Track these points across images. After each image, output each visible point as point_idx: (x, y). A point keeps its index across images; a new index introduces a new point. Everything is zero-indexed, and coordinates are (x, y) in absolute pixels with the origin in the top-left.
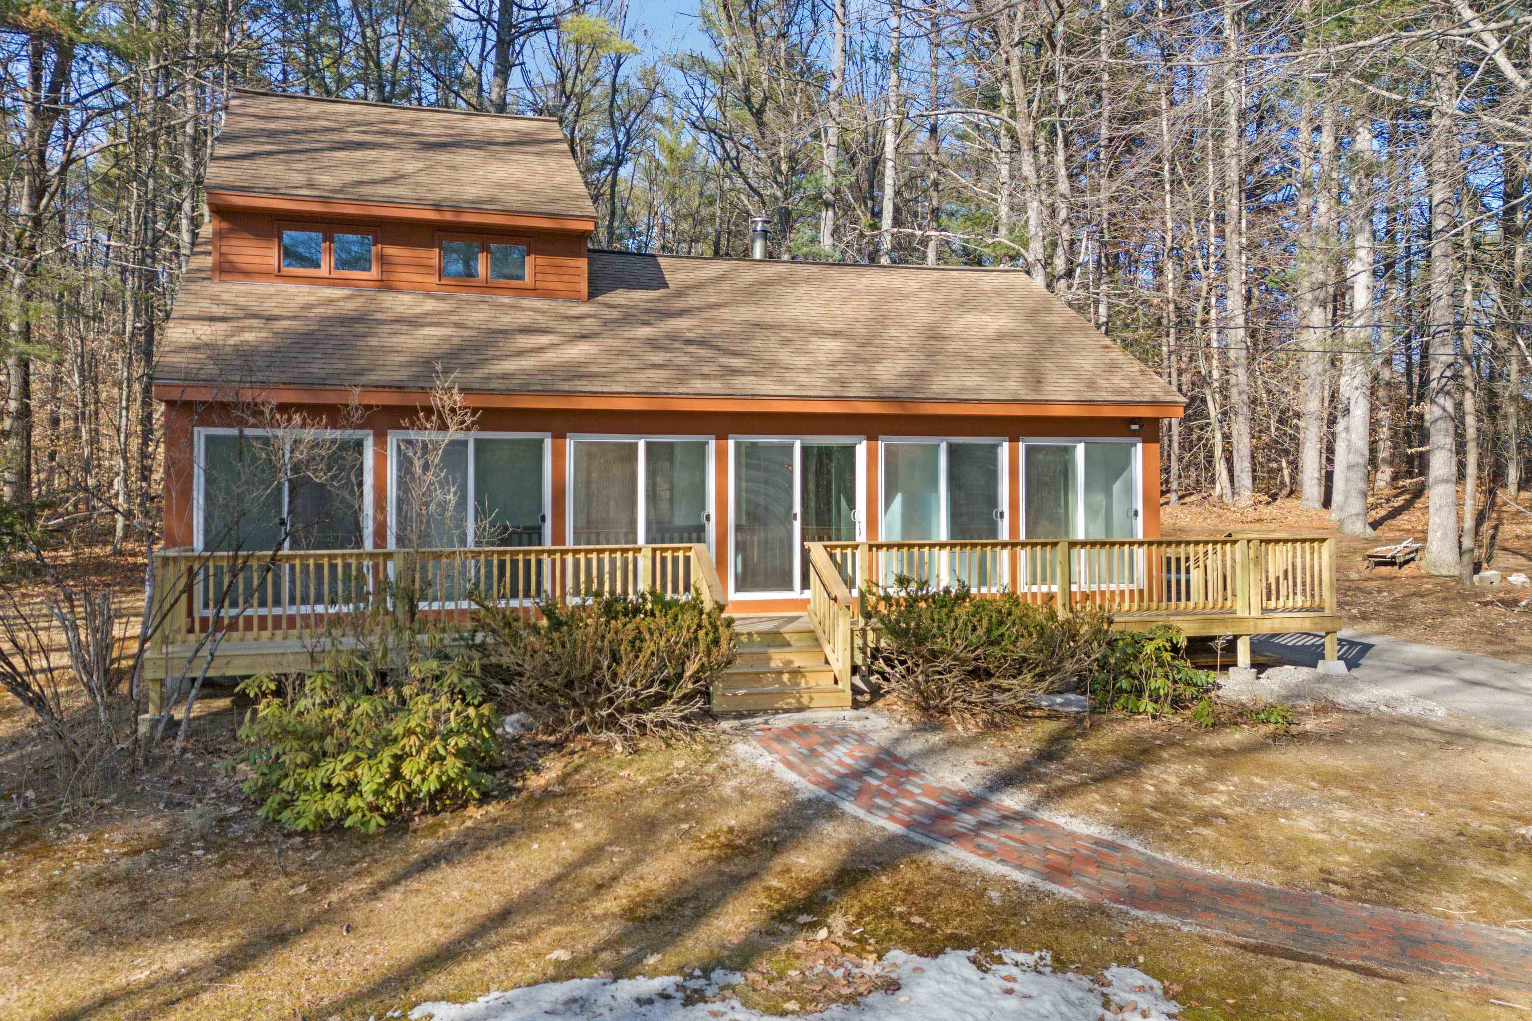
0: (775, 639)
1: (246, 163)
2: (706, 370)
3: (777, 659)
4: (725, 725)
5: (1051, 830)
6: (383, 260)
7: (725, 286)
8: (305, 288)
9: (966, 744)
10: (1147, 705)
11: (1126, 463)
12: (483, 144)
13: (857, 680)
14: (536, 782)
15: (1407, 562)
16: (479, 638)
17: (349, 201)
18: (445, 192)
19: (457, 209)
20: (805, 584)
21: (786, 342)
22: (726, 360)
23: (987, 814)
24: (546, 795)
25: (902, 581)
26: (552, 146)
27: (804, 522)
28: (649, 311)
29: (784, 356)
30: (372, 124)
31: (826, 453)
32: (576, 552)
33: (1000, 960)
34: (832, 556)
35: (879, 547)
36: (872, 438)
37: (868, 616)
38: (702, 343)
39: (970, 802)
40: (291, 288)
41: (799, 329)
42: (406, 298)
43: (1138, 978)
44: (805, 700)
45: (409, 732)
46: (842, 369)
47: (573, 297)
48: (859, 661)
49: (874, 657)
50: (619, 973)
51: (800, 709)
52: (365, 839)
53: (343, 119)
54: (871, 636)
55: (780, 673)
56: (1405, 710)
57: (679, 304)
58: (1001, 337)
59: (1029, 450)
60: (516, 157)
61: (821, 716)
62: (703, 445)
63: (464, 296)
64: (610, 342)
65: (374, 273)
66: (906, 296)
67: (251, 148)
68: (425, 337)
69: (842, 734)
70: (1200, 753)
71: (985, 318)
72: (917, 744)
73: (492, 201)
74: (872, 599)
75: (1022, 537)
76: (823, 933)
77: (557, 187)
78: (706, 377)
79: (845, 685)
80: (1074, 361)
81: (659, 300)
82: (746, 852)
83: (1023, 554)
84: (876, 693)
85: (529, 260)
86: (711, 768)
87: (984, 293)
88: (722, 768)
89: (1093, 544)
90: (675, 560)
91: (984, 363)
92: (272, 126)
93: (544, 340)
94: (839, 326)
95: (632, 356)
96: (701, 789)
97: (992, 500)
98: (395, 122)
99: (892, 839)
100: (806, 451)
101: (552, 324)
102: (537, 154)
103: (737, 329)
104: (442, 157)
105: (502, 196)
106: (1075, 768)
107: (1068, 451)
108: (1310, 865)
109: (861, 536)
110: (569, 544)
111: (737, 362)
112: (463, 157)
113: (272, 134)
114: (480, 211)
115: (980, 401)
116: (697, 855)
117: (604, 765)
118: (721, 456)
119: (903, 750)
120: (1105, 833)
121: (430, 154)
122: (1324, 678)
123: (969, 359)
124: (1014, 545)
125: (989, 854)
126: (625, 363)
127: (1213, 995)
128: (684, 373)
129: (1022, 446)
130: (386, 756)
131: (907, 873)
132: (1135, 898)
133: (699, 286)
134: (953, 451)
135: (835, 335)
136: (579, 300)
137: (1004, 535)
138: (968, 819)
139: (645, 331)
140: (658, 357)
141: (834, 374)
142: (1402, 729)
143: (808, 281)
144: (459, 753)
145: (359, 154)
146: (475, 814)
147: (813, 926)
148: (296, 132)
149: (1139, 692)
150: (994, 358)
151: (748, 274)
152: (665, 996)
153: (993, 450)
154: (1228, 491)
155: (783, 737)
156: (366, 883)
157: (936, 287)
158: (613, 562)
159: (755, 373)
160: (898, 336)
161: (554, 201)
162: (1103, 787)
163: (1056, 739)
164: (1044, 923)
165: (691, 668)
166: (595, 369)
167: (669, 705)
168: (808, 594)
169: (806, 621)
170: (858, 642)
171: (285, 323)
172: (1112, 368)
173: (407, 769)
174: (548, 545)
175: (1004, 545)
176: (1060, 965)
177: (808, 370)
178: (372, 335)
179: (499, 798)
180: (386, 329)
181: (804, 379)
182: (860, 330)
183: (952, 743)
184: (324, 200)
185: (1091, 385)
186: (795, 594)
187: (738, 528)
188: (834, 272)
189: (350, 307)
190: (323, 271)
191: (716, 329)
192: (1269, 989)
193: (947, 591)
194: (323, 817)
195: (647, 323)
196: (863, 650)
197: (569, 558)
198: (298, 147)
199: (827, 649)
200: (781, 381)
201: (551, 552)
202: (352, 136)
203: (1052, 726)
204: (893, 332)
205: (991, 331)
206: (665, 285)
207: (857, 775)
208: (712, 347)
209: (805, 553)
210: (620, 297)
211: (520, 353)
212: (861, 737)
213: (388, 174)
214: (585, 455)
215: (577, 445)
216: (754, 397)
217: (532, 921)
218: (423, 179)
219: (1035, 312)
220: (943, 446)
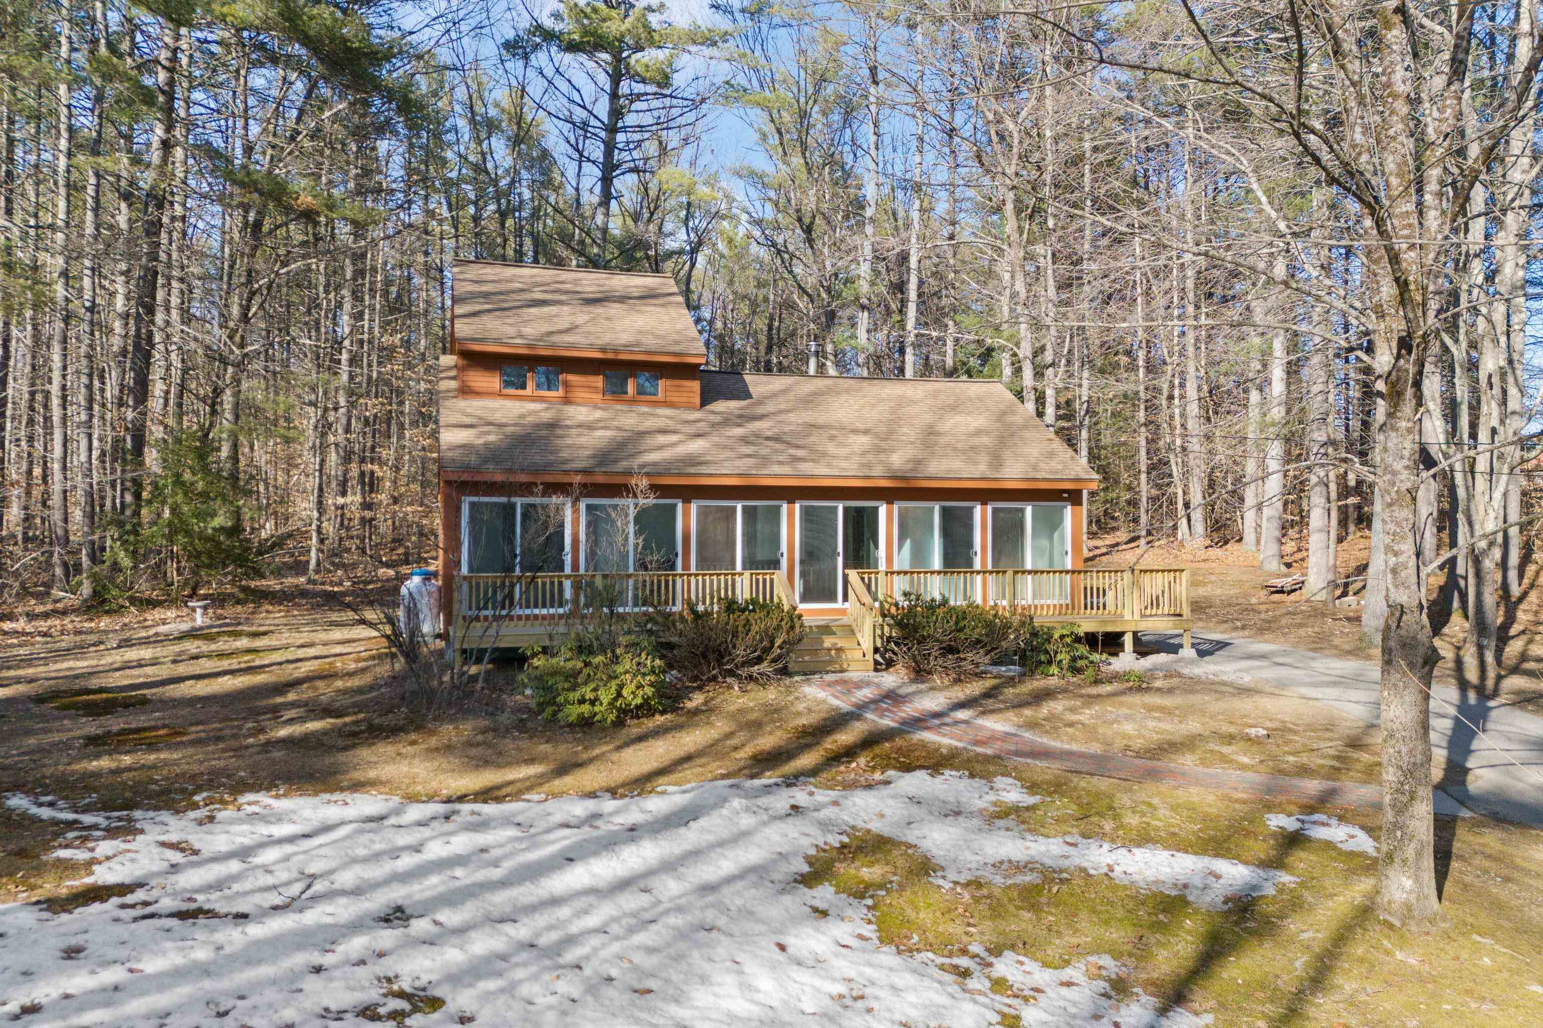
0: (826, 630)
1: (476, 319)
2: (781, 459)
3: (828, 642)
4: (797, 678)
5: (981, 728)
6: (566, 384)
7: (791, 396)
8: (517, 404)
9: (940, 689)
10: (1054, 669)
11: (1061, 520)
12: (623, 299)
13: (878, 657)
14: (690, 705)
15: (1295, 590)
16: (649, 626)
17: (546, 347)
18: (607, 338)
19: (616, 351)
20: (846, 598)
21: (832, 438)
22: (793, 451)
23: (947, 720)
24: (696, 712)
25: (906, 594)
26: (671, 298)
27: (845, 558)
28: (740, 416)
29: (831, 448)
30: (548, 284)
31: (859, 511)
32: (696, 575)
33: (942, 774)
34: (863, 579)
35: (892, 573)
36: (890, 502)
37: (884, 616)
38: (776, 439)
39: (937, 715)
40: (509, 404)
41: (842, 428)
42: (583, 410)
43: (1010, 780)
44: (845, 666)
45: (626, 672)
46: (870, 457)
47: (690, 407)
48: (879, 645)
49: (888, 642)
50: (753, 777)
51: (842, 671)
52: (604, 729)
53: (529, 281)
54: (886, 629)
55: (829, 650)
56: (1225, 678)
57: (760, 411)
58: (978, 432)
59: (995, 511)
60: (649, 308)
61: (854, 675)
62: (778, 508)
63: (619, 407)
64: (717, 439)
65: (561, 392)
66: (914, 402)
67: (477, 308)
68: (600, 437)
69: (868, 684)
70: (1082, 696)
71: (969, 418)
72: (913, 688)
73: (638, 344)
74: (887, 606)
75: (989, 567)
76: (854, 765)
77: (679, 332)
78: (780, 463)
79: (870, 656)
80: (1026, 450)
81: (747, 407)
82: (813, 734)
83: (990, 578)
84: (890, 664)
85: (661, 383)
86: (791, 698)
87: (970, 399)
88: (797, 698)
89: (1036, 572)
90: (764, 581)
91: (964, 452)
92: (485, 288)
93: (674, 438)
94: (869, 425)
95: (732, 449)
96: (786, 707)
97: (970, 544)
98: (563, 282)
99: (892, 729)
100: (846, 510)
101: (679, 427)
102: (662, 305)
103: (800, 428)
104: (598, 310)
105: (644, 340)
106: (1002, 701)
107: (1022, 511)
108: (1119, 743)
109: (882, 566)
110: (693, 570)
111: (800, 453)
112: (614, 309)
113: (486, 295)
114: (632, 352)
115: (960, 479)
116: (785, 736)
117: (727, 696)
118: (791, 515)
119: (901, 692)
120: (1012, 730)
121: (591, 308)
122: (1181, 660)
123: (955, 449)
124: (985, 572)
125: (944, 735)
126: (729, 454)
128: (766, 461)
129: (989, 508)
130: (614, 685)
131: (899, 742)
132: (1018, 753)
133: (774, 395)
134: (945, 512)
135: (866, 432)
136: (694, 409)
137: (977, 566)
138: (937, 722)
139: (739, 431)
140: (749, 450)
141: (865, 460)
142: (1217, 687)
143: (847, 391)
144: (652, 685)
145: (546, 310)
146: (659, 719)
147: (850, 762)
148: (501, 293)
149: (1050, 662)
150: (972, 448)
151: (806, 386)
152: (777, 785)
153: (970, 510)
154: (1187, 536)
155: (830, 684)
156: (611, 746)
157: (936, 394)
158: (726, 581)
159: (813, 460)
160: (908, 432)
161: (677, 343)
162: (1017, 711)
163: (995, 687)
164: (969, 760)
165: (778, 642)
166: (708, 458)
167: (765, 664)
168: (847, 605)
169: (845, 620)
170: (878, 632)
171: (511, 429)
172: (1051, 455)
173: (625, 692)
174: (679, 570)
175: (978, 572)
176: (972, 776)
177: (847, 458)
178: (568, 436)
179: (672, 712)
180: (574, 431)
181: (844, 464)
182: (883, 429)
183: (932, 689)
184: (530, 346)
185: (1035, 468)
186: (839, 605)
187: (802, 562)
188: (865, 384)
189: (547, 416)
190: (528, 391)
191: (786, 429)
192: (1072, 785)
193: (933, 600)
194: (581, 717)
195: (740, 425)
196: (882, 637)
197: (693, 579)
198: (505, 305)
199: (859, 636)
200: (829, 465)
201: (681, 575)
202: (538, 296)
203: (997, 681)
204: (905, 430)
205: (971, 429)
206: (750, 397)
207: (874, 702)
208: (784, 442)
209: (845, 577)
210: (722, 406)
211: (661, 448)
212: (878, 685)
213: (567, 326)
214: (703, 514)
215: (699, 507)
216: (812, 476)
217: (703, 760)
218: (591, 328)
219: (1004, 413)
220: (937, 508)
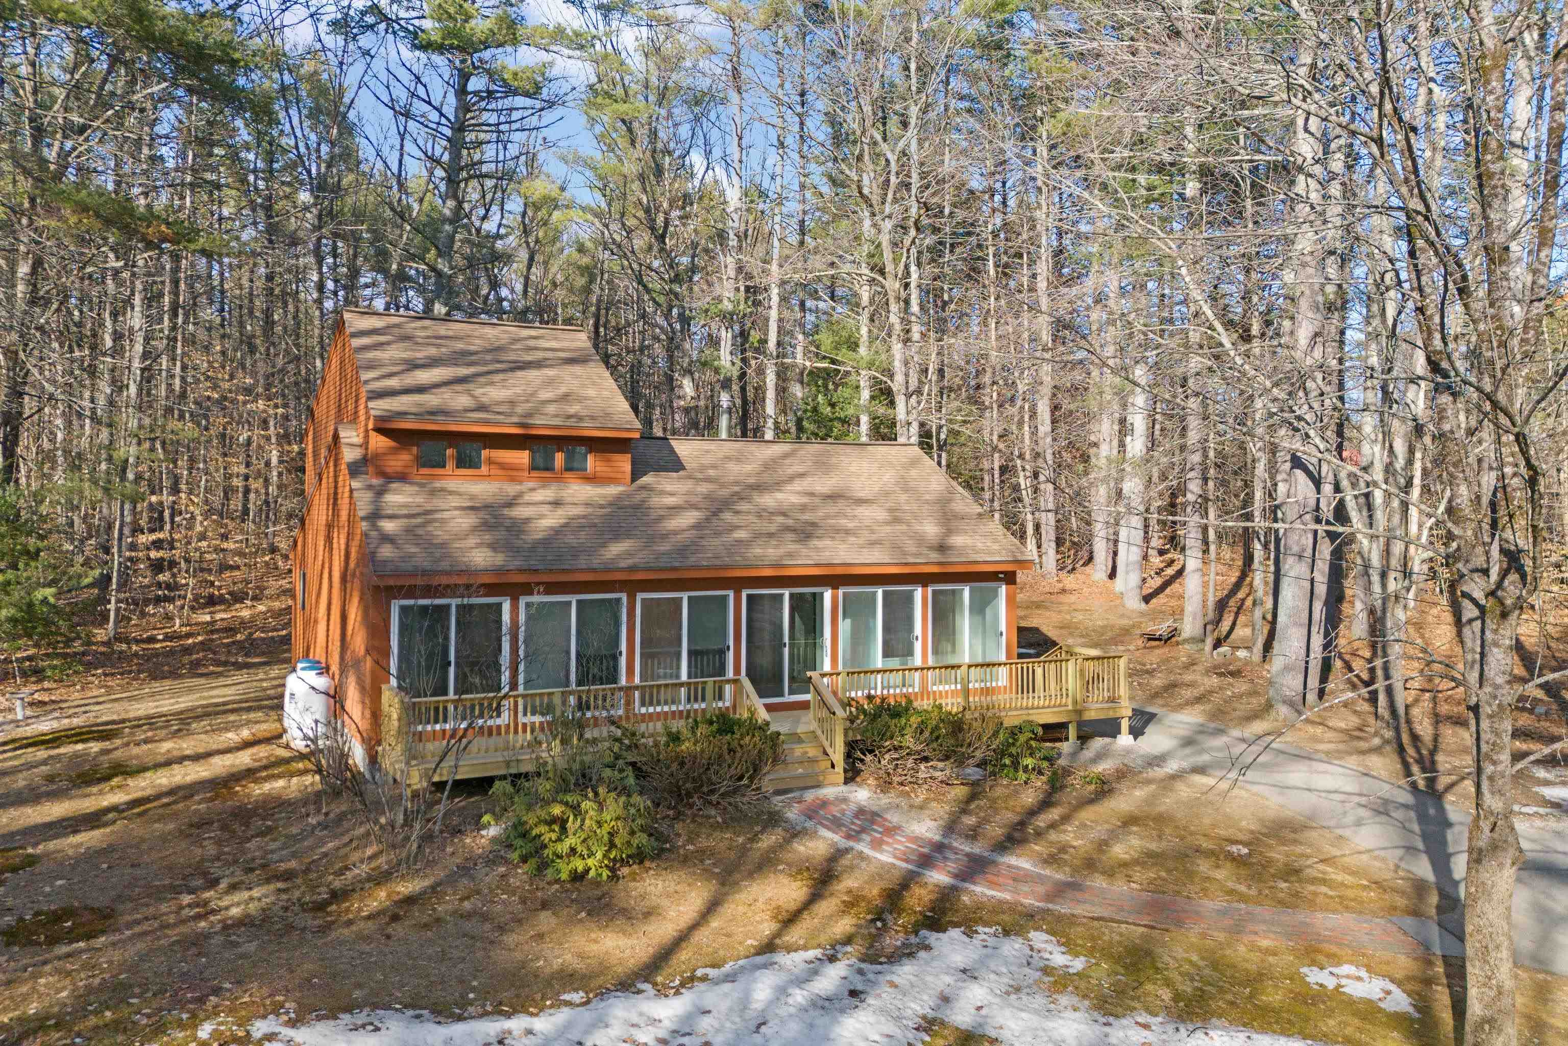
2: (727, 545)
6: (489, 462)
10: (1022, 775)
13: (846, 765)
15: (1170, 638)
17: (471, 423)
22: (738, 536)
31: (804, 598)
33: (976, 932)
35: (853, 673)
36: (834, 589)
37: (851, 722)
38: (718, 520)
41: (778, 504)
43: (1045, 937)
44: (817, 782)
47: (620, 481)
49: (853, 748)
55: (802, 761)
59: (934, 592)
61: (828, 791)
62: (726, 596)
65: (483, 470)
66: (842, 471)
71: (898, 489)
77: (606, 401)
78: (728, 550)
79: (840, 769)
82: (822, 881)
85: (591, 457)
87: (893, 466)
95: (676, 535)
97: (911, 629)
100: (792, 596)
103: (737, 506)
107: (960, 591)
108: (1120, 873)
111: (745, 537)
116: (795, 885)
118: (737, 601)
122: (1121, 748)
126: (673, 541)
127: (1080, 942)
129: (930, 590)
131: (917, 890)
134: (886, 596)
136: (627, 482)
137: (918, 651)
140: (692, 535)
141: (809, 544)
143: (773, 458)
149: (1015, 767)
153: (911, 593)
157: (859, 460)
159: (760, 546)
161: (608, 415)
163: (969, 800)
166: (655, 547)
176: (1006, 932)
177: (793, 542)
181: (792, 549)
185: (974, 548)
186: (785, 698)
190: (449, 469)
192: (1106, 938)
199: (826, 745)
200: (777, 551)
203: (966, 790)
205: (903, 502)
207: (865, 830)
208: (726, 524)
214: (648, 608)
215: (643, 599)
220: (880, 592)
